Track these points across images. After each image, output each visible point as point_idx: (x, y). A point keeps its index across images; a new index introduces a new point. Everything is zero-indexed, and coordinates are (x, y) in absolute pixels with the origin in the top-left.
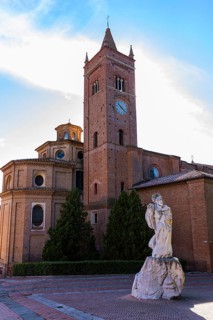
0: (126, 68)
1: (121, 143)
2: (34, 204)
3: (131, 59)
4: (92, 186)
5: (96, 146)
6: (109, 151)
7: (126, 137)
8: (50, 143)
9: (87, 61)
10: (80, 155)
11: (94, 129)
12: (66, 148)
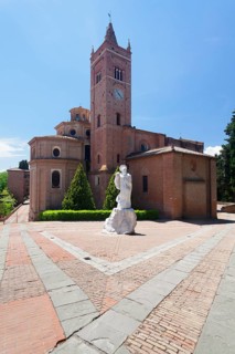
0: (124, 60)
1: (118, 123)
2: (52, 170)
3: (128, 52)
4: (96, 157)
5: (99, 126)
6: (108, 130)
7: (122, 119)
8: (64, 123)
9: (93, 54)
10: (88, 133)
11: (98, 112)
12: (77, 127)
